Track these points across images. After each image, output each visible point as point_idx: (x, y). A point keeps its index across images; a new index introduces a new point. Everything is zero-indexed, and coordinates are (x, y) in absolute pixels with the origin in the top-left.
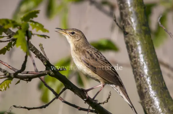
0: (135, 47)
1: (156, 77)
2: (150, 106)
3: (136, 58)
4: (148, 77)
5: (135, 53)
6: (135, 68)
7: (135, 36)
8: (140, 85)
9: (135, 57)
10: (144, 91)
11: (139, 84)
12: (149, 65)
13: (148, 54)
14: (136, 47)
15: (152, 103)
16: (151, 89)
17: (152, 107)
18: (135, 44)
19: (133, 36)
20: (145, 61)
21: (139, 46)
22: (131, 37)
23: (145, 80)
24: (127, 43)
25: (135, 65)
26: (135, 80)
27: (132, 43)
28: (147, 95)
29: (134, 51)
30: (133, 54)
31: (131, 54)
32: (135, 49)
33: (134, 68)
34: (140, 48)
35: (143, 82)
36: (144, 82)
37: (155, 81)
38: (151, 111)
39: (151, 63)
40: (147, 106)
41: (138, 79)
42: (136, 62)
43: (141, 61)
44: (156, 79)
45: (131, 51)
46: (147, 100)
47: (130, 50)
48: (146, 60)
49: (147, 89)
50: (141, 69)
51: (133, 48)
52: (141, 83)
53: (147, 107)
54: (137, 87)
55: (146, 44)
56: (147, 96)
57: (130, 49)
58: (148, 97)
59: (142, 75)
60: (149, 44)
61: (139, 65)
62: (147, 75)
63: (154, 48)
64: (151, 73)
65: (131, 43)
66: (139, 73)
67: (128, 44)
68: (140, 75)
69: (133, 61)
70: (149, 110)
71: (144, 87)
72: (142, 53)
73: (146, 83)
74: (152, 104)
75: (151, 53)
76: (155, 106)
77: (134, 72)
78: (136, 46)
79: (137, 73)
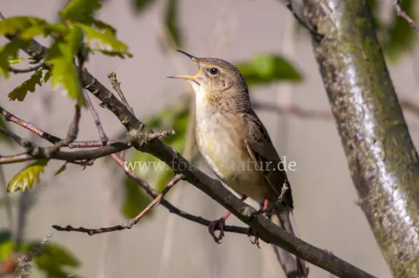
0: (340, 70)
1: (394, 140)
2: (384, 211)
3: (345, 97)
4: (375, 141)
5: (340, 84)
6: (343, 121)
7: (339, 43)
8: (358, 161)
9: (341, 94)
10: (367, 174)
11: (355, 158)
12: (377, 113)
13: (373, 85)
14: (343, 70)
15: (387, 203)
16: (383, 170)
17: (388, 212)
18: (339, 63)
19: (335, 44)
20: (366, 102)
21: (349, 66)
22: (330, 45)
23: (368, 149)
24: (321, 60)
25: (343, 115)
26: (345, 149)
27: (332, 60)
28: (374, 185)
29: (338, 79)
30: (336, 87)
31: (331, 87)
32: (341, 75)
33: (339, 121)
34: (351, 72)
35: (364, 154)
36: (367, 154)
37: (392, 150)
38: (386, 223)
39: (380, 108)
40: (376, 211)
41: (351, 148)
42: (346, 105)
43: (358, 103)
44: (394, 145)
45: (330, 81)
46: (376, 197)
47: (328, 78)
48: (369, 99)
49: (375, 171)
50: (357, 122)
51: (336, 72)
52: (360, 158)
53: (376, 215)
54: (351, 166)
55: (368, 60)
56: (375, 187)
57: (329, 75)
58: (377, 189)
59: (360, 138)
60: (375, 60)
61: (352, 113)
62: (373, 135)
63: (386, 70)
64: (382, 131)
65: (329, 60)
66: (353, 131)
67: (324, 63)
68: (356, 137)
69: (337, 103)
70: (381, 220)
71: (368, 166)
72: (358, 84)
73: (371, 156)
74: (387, 207)
75: (380, 82)
76: (394, 210)
77: (341, 130)
78: (342, 67)
79: (347, 134)
